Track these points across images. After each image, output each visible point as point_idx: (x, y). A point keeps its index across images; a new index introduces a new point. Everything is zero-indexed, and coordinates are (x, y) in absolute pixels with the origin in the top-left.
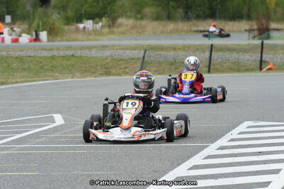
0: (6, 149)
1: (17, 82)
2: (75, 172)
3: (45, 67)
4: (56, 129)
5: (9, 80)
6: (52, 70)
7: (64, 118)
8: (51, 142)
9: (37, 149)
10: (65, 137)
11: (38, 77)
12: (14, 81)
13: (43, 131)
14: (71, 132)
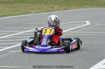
0: (69, 33)
1: (73, 9)
2: (94, 42)
3: (83, 4)
4: (87, 26)
5: (70, 8)
6: (85, 5)
7: (90, 22)
8: (85, 31)
9: (80, 33)
10: (90, 29)
11: (81, 7)
12: (71, 8)
13: (82, 27)
14: (92, 28)
